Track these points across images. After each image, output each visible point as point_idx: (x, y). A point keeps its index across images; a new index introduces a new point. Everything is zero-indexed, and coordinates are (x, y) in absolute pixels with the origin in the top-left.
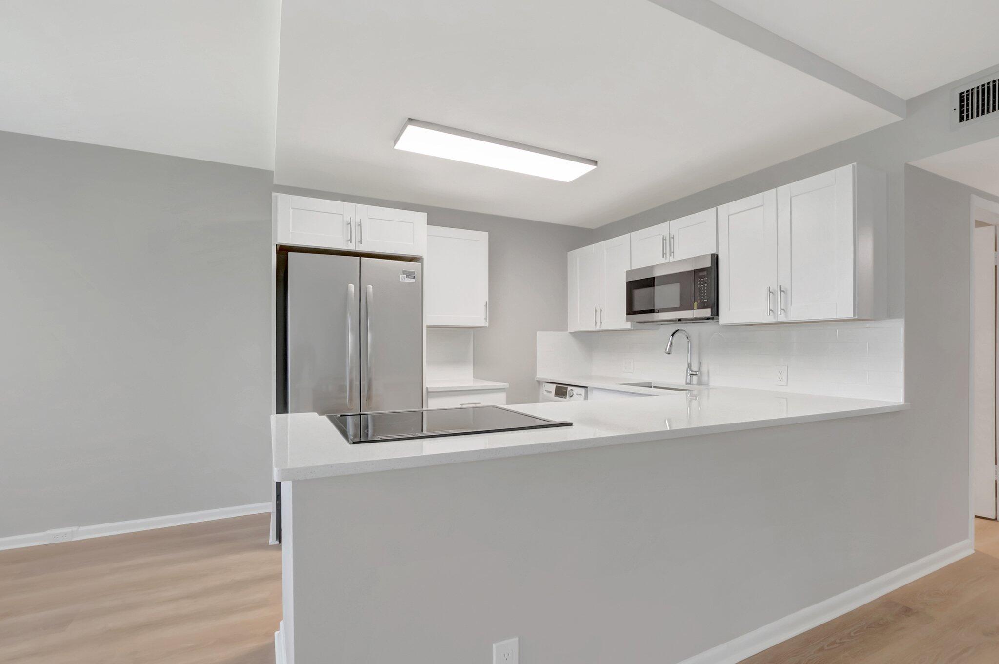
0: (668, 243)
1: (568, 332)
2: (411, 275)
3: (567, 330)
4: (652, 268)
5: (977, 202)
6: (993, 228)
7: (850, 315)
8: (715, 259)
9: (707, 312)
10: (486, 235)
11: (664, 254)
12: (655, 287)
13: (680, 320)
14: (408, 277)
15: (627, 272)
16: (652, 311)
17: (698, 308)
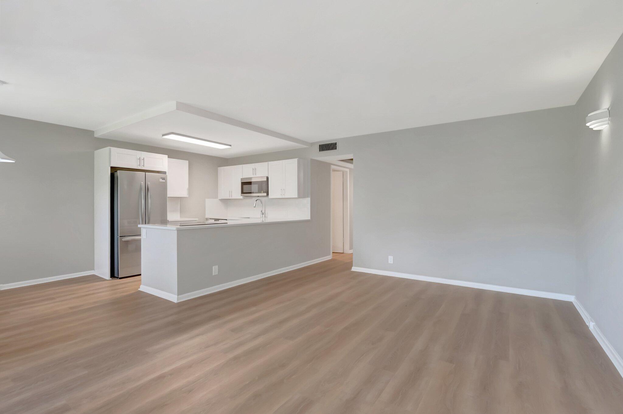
0: (254, 170)
2: (163, 179)
3: (218, 199)
4: (251, 178)
5: (332, 167)
6: (342, 172)
7: (297, 197)
8: (268, 178)
9: (265, 194)
10: (187, 161)
11: (253, 174)
12: (252, 185)
13: (258, 196)
14: (162, 180)
15: (241, 179)
16: (251, 193)
17: (263, 193)
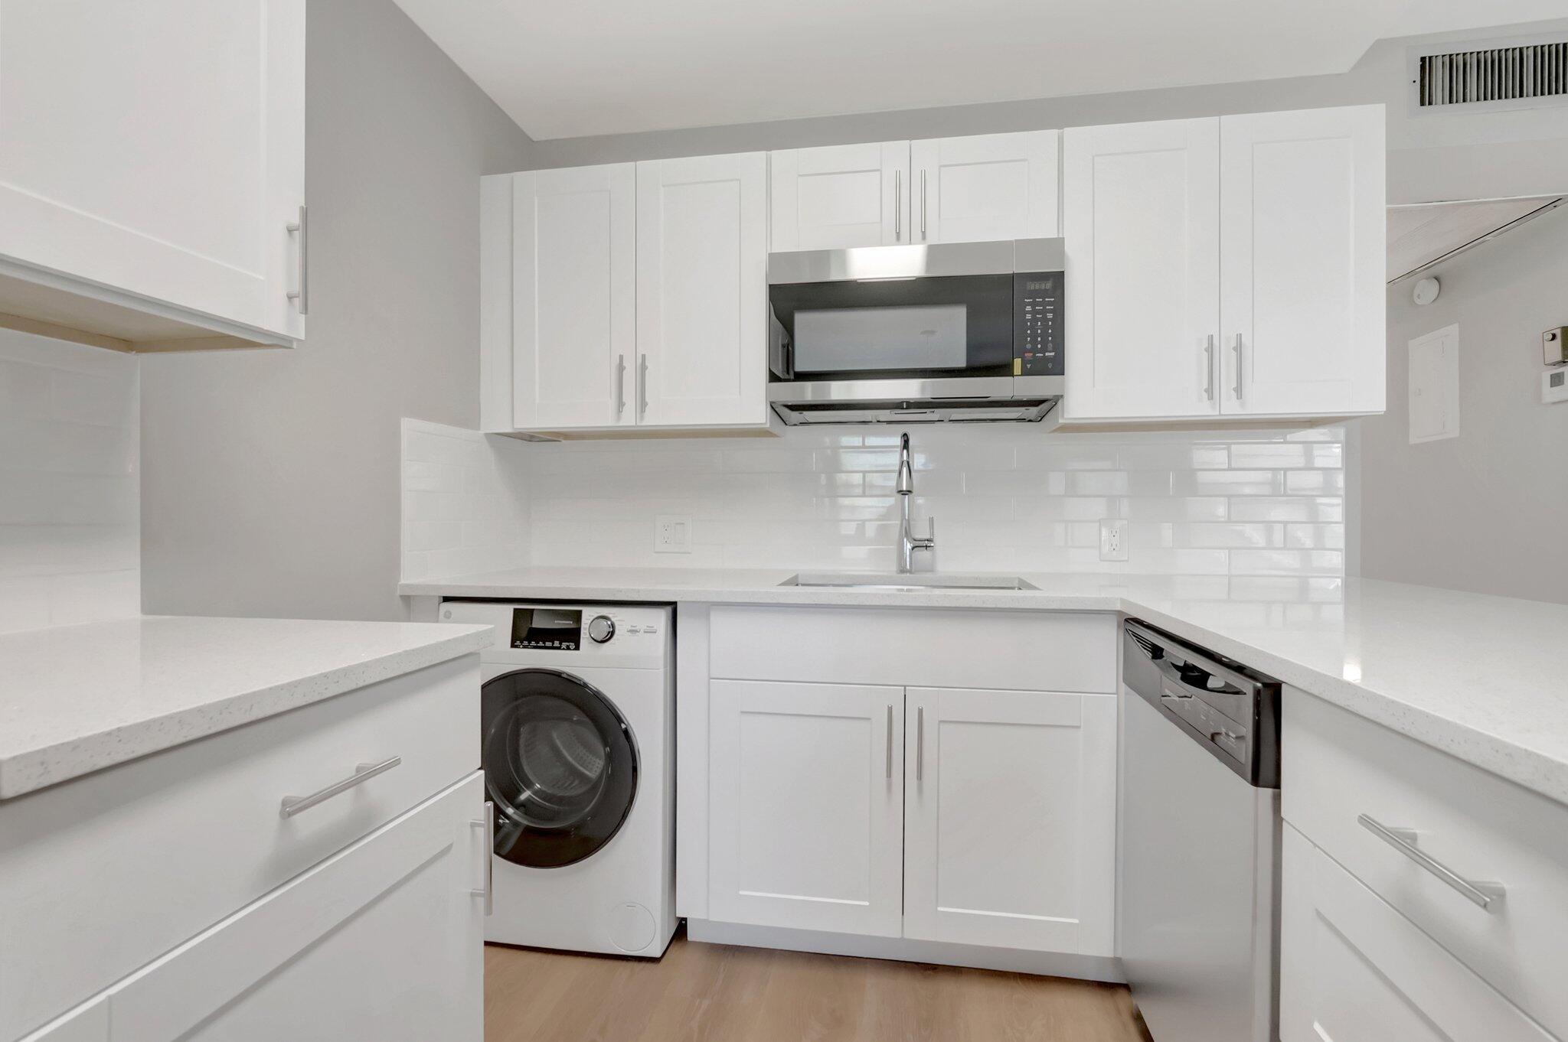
1: (482, 432)
3: (479, 429)
7: (1381, 406)
17: (1025, 372)
